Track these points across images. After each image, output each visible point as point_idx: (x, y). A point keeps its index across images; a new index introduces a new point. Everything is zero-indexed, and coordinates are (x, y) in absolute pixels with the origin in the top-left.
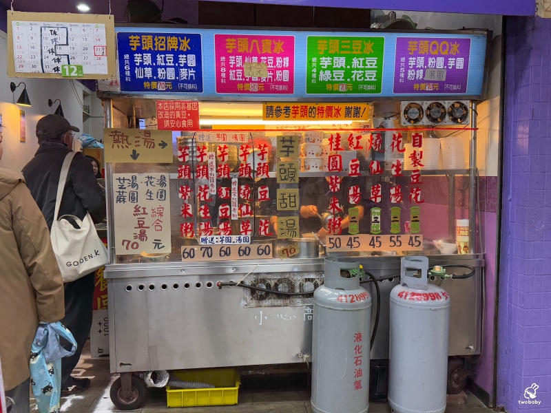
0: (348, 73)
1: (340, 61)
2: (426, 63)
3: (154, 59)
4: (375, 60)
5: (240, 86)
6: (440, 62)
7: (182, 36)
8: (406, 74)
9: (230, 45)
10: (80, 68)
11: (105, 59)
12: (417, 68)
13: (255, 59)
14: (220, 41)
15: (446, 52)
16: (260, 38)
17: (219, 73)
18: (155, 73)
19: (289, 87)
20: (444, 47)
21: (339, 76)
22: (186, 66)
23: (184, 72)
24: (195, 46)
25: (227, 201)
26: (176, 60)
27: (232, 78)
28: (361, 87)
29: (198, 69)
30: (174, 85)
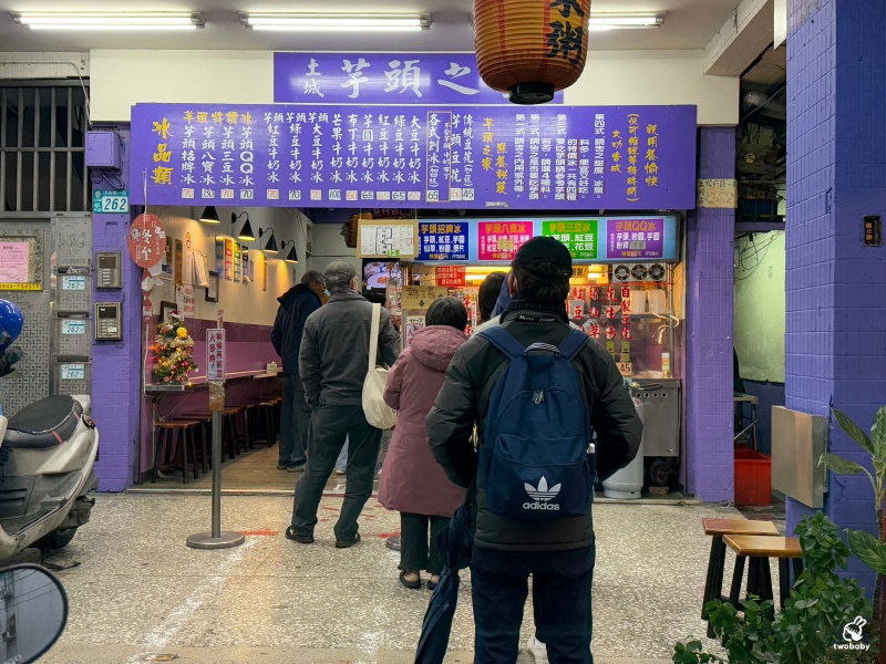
0: (572, 246)
1: (566, 237)
2: (630, 237)
3: (437, 239)
4: (591, 236)
5: (494, 255)
6: (641, 236)
7: (456, 224)
8: (615, 245)
9: (488, 229)
10: (397, 251)
11: (412, 246)
12: (623, 240)
13: (505, 237)
14: (482, 227)
15: (645, 229)
16: (508, 223)
17: (480, 247)
18: (437, 248)
20: (644, 226)
22: (458, 243)
23: (456, 248)
24: (464, 230)
26: (451, 239)
27: (489, 250)
28: (581, 255)
29: (466, 244)
30: (450, 256)
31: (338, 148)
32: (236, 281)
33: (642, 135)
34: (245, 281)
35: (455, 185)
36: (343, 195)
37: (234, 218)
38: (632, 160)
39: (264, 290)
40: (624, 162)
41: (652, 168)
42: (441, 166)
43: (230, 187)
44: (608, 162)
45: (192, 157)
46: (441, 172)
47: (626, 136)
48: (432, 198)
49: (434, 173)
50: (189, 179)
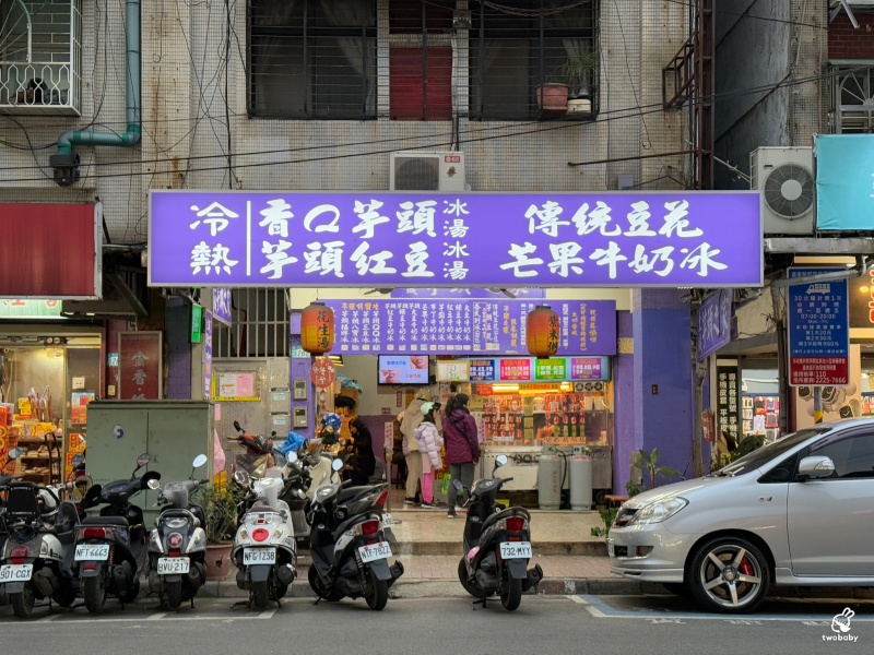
0: (552, 372)
1: (549, 367)
2: (584, 367)
3: (477, 369)
4: (562, 367)
5: (509, 378)
6: (589, 367)
7: (488, 361)
8: (576, 372)
9: (506, 363)
11: (466, 373)
12: (580, 369)
13: (515, 368)
14: (502, 362)
15: (591, 363)
16: (517, 360)
17: (501, 373)
18: (477, 374)
19: (529, 377)
20: (591, 361)
21: (549, 373)
22: (489, 371)
23: (488, 373)
24: (492, 363)
25: (504, 423)
26: (485, 369)
27: (506, 375)
28: (557, 377)
29: (493, 372)
30: (484, 378)
31: (425, 322)
33: (588, 316)
35: (489, 341)
36: (429, 348)
38: (583, 328)
40: (579, 330)
41: (593, 333)
42: (481, 331)
43: (367, 344)
44: (570, 329)
45: (346, 328)
46: (481, 335)
47: (579, 315)
48: (477, 348)
49: (477, 335)
50: (345, 340)
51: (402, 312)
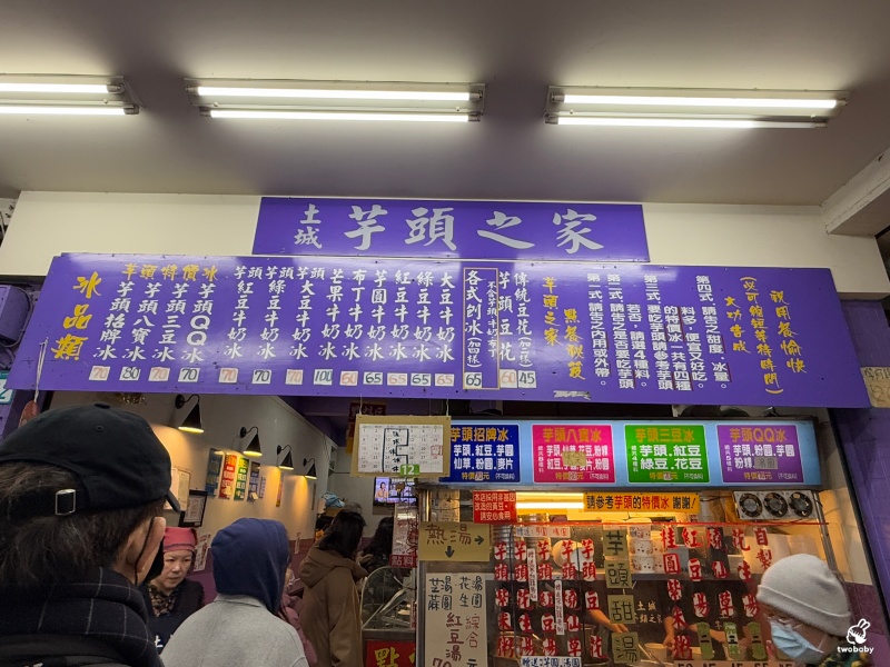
0: (671, 462)
1: (662, 450)
2: (753, 451)
3: (473, 450)
4: (697, 448)
5: (558, 475)
6: (768, 450)
7: (501, 427)
8: (733, 463)
9: (547, 435)
10: (417, 467)
11: (440, 458)
12: (744, 456)
13: (573, 448)
14: (538, 431)
15: (772, 440)
16: (576, 428)
17: (536, 458)
18: (473, 463)
19: (611, 472)
20: (769, 435)
21: (662, 464)
22: (504, 456)
23: (501, 463)
24: (513, 436)
25: (551, 610)
26: (494, 450)
27: (550, 467)
28: (686, 476)
29: (516, 458)
30: (493, 476)
31: (334, 312)
32: (237, 498)
33: (769, 308)
34: (250, 499)
35: (506, 365)
36: (336, 377)
37: (243, 433)
38: (761, 335)
39: (278, 506)
40: (749, 336)
41: (792, 347)
42: (485, 339)
43: (167, 364)
44: (727, 340)
45: (120, 321)
46: (485, 347)
47: (744, 305)
48: (472, 383)
49: (474, 347)
50: (107, 353)
51: (277, 287)
